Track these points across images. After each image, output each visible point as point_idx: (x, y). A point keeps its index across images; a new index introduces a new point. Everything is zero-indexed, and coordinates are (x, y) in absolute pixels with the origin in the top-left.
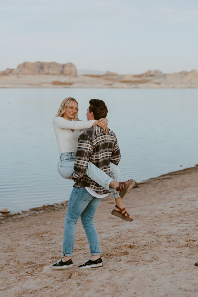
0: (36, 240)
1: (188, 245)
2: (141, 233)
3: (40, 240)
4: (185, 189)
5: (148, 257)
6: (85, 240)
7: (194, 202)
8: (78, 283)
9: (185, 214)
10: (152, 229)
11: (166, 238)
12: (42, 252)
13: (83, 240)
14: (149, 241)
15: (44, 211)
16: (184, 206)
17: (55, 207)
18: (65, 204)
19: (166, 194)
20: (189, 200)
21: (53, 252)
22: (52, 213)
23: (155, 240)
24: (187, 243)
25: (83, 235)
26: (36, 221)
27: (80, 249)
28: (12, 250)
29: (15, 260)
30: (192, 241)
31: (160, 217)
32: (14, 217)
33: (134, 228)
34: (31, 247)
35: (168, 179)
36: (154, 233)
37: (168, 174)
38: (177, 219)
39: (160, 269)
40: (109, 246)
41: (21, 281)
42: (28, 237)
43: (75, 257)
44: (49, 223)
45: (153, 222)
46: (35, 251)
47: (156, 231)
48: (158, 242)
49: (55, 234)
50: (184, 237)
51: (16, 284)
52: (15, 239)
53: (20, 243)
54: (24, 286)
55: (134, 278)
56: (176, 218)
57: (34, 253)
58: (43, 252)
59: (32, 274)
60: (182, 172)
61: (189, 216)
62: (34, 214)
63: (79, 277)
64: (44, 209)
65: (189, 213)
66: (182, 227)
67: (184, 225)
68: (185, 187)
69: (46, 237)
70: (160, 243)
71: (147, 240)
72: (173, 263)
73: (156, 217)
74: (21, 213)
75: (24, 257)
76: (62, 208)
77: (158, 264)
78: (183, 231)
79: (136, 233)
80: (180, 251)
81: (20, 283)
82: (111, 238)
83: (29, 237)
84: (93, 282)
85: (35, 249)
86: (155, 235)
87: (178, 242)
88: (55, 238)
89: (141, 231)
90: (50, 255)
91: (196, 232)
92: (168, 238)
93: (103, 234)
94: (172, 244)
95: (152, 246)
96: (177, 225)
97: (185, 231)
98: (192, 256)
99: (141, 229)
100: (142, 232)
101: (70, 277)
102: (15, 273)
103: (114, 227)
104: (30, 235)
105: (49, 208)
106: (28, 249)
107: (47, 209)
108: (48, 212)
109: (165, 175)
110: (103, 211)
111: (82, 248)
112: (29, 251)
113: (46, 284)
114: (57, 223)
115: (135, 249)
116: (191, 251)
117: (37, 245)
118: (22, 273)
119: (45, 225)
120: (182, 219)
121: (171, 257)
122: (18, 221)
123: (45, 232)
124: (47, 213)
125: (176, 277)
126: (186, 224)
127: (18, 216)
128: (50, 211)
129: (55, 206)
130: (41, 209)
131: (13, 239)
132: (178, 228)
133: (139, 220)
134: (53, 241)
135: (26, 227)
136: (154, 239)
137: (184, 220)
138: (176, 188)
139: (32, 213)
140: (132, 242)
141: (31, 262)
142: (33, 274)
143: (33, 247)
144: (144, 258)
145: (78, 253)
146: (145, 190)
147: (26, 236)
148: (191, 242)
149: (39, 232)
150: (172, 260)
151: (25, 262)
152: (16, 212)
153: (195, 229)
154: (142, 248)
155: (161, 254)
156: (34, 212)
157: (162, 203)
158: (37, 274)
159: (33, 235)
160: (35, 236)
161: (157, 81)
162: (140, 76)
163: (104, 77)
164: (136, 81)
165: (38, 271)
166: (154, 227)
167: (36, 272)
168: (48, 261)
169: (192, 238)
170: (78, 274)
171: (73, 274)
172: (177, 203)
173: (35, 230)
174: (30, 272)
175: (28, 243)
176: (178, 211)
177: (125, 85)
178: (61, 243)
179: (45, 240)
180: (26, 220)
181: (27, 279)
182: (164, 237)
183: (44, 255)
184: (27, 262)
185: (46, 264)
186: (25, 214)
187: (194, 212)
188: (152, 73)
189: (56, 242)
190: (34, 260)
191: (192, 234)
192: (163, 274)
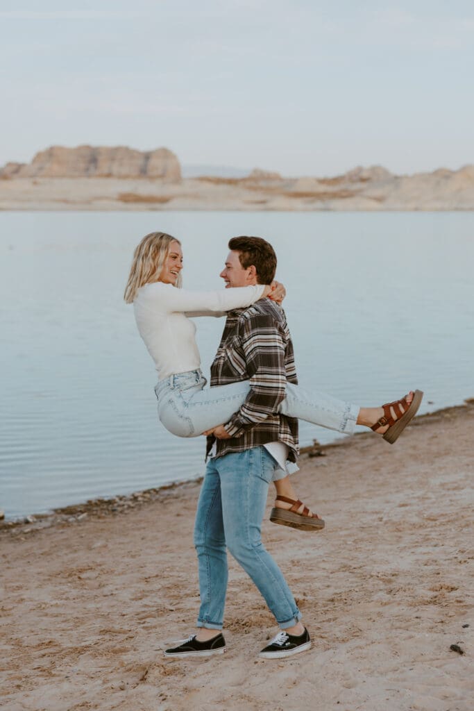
0: (65, 588)
1: (437, 599)
2: (324, 569)
3: (75, 588)
5: (337, 630)
6: (186, 588)
7: (457, 492)
8: (161, 695)
9: (433, 523)
10: (352, 560)
11: (384, 581)
12: (77, 618)
13: (181, 587)
14: (343, 590)
15: (89, 515)
16: (434, 503)
17: (116, 505)
18: (142, 497)
19: (389, 473)
20: (446, 487)
21: (105, 617)
22: (109, 519)
23: (357, 586)
24: (435, 593)
25: (181, 574)
26: (66, 539)
27: (172, 611)
28: (5, 613)
29: (10, 637)
30: (447, 588)
31: (372, 529)
32: (14, 530)
33: (308, 557)
34: (52, 606)
36: (355, 571)
38: (412, 534)
39: (365, 658)
40: (244, 602)
41: (22, 689)
42: (44, 580)
43: (158, 630)
44: (99, 544)
45: (354, 541)
46: (61, 614)
47: (361, 564)
48: (363, 593)
49: (112, 572)
50: (429, 579)
51: (10, 696)
52: (13, 584)
53: (26, 595)
54: (27, 701)
55: (299, 682)
56: (413, 531)
57: (59, 619)
58: (80, 616)
59: (50, 673)
60: (431, 418)
61: (442, 528)
62: (64, 522)
63: (166, 679)
64: (89, 510)
65: (442, 520)
66: (425, 553)
67: (430, 549)
68: (438, 455)
69: (89, 579)
70: (369, 593)
71: (336, 588)
72: (396, 645)
73: (362, 529)
74: (31, 520)
75: (33, 629)
76: (133, 508)
77: (361, 648)
78: (426, 565)
79: (311, 570)
80: (415, 615)
81: (20, 694)
83: (49, 580)
84: (199, 691)
85: (61, 611)
86: (359, 575)
87: (412, 591)
88: (111, 582)
89: (322, 565)
90: (99, 624)
91: (458, 567)
92: (390, 581)
94: (398, 598)
95: (349, 601)
96: (412, 550)
97: (431, 564)
98: (445, 627)
99: (325, 559)
100: (327, 566)
101: (143, 679)
102: (10, 669)
104: (50, 576)
105: (101, 507)
106: (44, 608)
107: (97, 511)
108: (99, 518)
111: (176, 606)
112: (46, 615)
113: (84, 696)
114: (120, 543)
115: (306, 610)
116: (443, 615)
117: (67, 599)
118: (26, 671)
119: (90, 549)
120: (426, 535)
121: (394, 631)
122: (23, 539)
123: (88, 568)
124: (97, 520)
125: (403, 680)
126: (435, 546)
127: (22, 528)
128: (103, 515)
129: (116, 502)
130: (82, 509)
131: (8, 585)
132: (415, 557)
133: (320, 536)
134: (106, 590)
135: (42, 554)
136: (356, 584)
137: (430, 537)
139: (59, 521)
140: (300, 592)
141: (50, 642)
142: (53, 672)
143: (57, 605)
144: (326, 633)
145: (166, 620)
146: (338, 463)
147: (42, 578)
148: (444, 591)
149: (74, 566)
150: (397, 637)
151: (35, 643)
152: (21, 518)
153: (455, 560)
154: (325, 607)
155: (370, 623)
156: (65, 517)
157: (379, 495)
158: (62, 673)
159: (59, 574)
160: (63, 577)
161: (378, 192)
162: (336, 181)
163: (248, 183)
164: (325, 194)
165: (67, 664)
166: (356, 554)
167: (61, 668)
168: (91, 639)
169: (448, 584)
170: (162, 671)
171: (151, 671)
172: (415, 495)
173: (63, 562)
174: (45, 668)
175: (45, 595)
176: (416, 515)
177: (298, 203)
178: (126, 595)
179: (87, 587)
180: (43, 536)
181: (37, 684)
182: (380, 579)
183: (82, 623)
184: (39, 642)
185: (87, 647)
186: (41, 521)
187: (454, 517)
188: (365, 175)
189: (114, 593)
190: (56, 636)
191: (448, 572)
192: (372, 673)
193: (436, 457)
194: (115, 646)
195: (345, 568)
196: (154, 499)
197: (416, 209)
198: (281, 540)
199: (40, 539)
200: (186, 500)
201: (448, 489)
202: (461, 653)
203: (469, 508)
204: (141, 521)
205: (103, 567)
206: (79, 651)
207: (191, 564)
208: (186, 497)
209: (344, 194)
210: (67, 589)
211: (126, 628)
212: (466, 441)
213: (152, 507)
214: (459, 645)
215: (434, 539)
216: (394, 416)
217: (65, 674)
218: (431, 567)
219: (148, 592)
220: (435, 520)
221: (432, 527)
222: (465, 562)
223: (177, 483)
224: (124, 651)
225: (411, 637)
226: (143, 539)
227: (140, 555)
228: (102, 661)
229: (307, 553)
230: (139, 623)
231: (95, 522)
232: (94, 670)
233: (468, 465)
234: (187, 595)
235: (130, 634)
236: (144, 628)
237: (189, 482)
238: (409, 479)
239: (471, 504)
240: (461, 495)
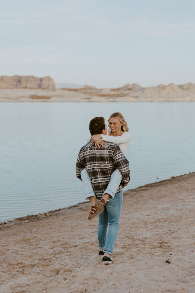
0: (24, 245)
2: (119, 237)
3: (28, 245)
4: (160, 199)
6: (69, 245)
7: (168, 211)
8: (64, 278)
9: (159, 221)
10: (130, 234)
12: (30, 255)
14: (127, 244)
15: (29, 221)
16: (159, 214)
17: (39, 217)
18: (48, 214)
20: (164, 209)
21: (40, 254)
22: (37, 222)
23: (132, 243)
24: (160, 245)
25: (67, 240)
26: (22, 229)
28: (3, 254)
29: (6, 262)
30: (165, 243)
31: (136, 224)
34: (20, 251)
35: (144, 191)
36: (131, 238)
37: (145, 186)
38: (152, 225)
43: (60, 258)
44: (35, 230)
45: (130, 228)
47: (133, 236)
48: (134, 245)
49: (41, 240)
50: (158, 240)
52: (4, 244)
53: (10, 248)
55: (113, 273)
57: (23, 256)
58: (31, 254)
60: (158, 184)
61: (162, 223)
62: (20, 223)
63: (66, 273)
64: (28, 219)
65: (163, 220)
66: (156, 231)
67: (158, 230)
68: (161, 197)
69: (33, 242)
70: (136, 245)
71: (124, 243)
73: (133, 224)
74: (7, 222)
75: (14, 259)
76: (45, 218)
78: (157, 235)
80: (153, 251)
81: (13, 279)
82: (92, 242)
83: (17, 243)
85: (24, 253)
88: (41, 243)
90: (38, 257)
91: (168, 236)
92: (144, 241)
93: (84, 239)
94: (147, 246)
95: (129, 248)
96: (152, 230)
97: (158, 235)
99: (120, 234)
100: (120, 236)
101: (57, 274)
102: (8, 272)
103: (95, 233)
104: (18, 241)
105: (33, 218)
106: (17, 252)
107: (31, 219)
108: (33, 221)
109: (142, 187)
110: (84, 219)
111: (66, 251)
112: (18, 254)
113: (37, 279)
114: (42, 230)
117: (25, 249)
118: (14, 272)
119: (31, 232)
122: (5, 229)
123: (31, 238)
125: (149, 272)
126: (160, 229)
127: (4, 225)
129: (38, 216)
130: (26, 219)
132: (153, 233)
134: (39, 246)
135: (13, 234)
137: (158, 226)
138: (152, 199)
139: (18, 223)
141: (21, 263)
142: (24, 272)
143: (22, 251)
145: (63, 255)
147: (15, 242)
148: (163, 243)
149: (26, 238)
151: (16, 263)
152: (3, 222)
153: (167, 234)
155: (137, 254)
156: (20, 221)
157: (139, 212)
159: (21, 241)
160: (23, 242)
162: (118, 90)
163: (82, 91)
164: (114, 95)
165: (29, 270)
166: (131, 232)
167: (27, 271)
168: (36, 262)
169: (165, 241)
170: (64, 271)
171: (60, 271)
172: (152, 212)
173: (22, 237)
174: (21, 271)
175: (17, 248)
176: (153, 219)
177: (103, 99)
178: (47, 247)
179: (32, 245)
180: (12, 228)
181: (19, 276)
182: (140, 240)
183: (32, 257)
184: (17, 263)
185: (35, 264)
186: (10, 223)
187: (167, 219)
189: (42, 247)
190: (23, 261)
191: (165, 237)
192: (138, 270)
194: (45, 264)
195: (127, 237)
196: (53, 215)
197: (151, 101)
200: (65, 215)
201: (165, 210)
202: (169, 263)
203: (172, 216)
204: (49, 222)
205: (37, 238)
206: (32, 266)
207: (70, 237)
208: (65, 214)
209: (121, 95)
210: (25, 246)
211: (49, 258)
212: (171, 192)
213: (53, 217)
214: (169, 261)
217: (29, 273)
218: (158, 236)
219: (55, 246)
221: (159, 223)
222: (171, 234)
223: (61, 209)
224: (48, 265)
225: (152, 259)
226: (51, 228)
227: (50, 234)
228: (41, 268)
230: (53, 256)
231: (32, 223)
232: (39, 271)
233: (172, 201)
234: (70, 247)
235: (51, 260)
237: (66, 208)
238: (150, 206)
239: (173, 214)
240: (169, 211)
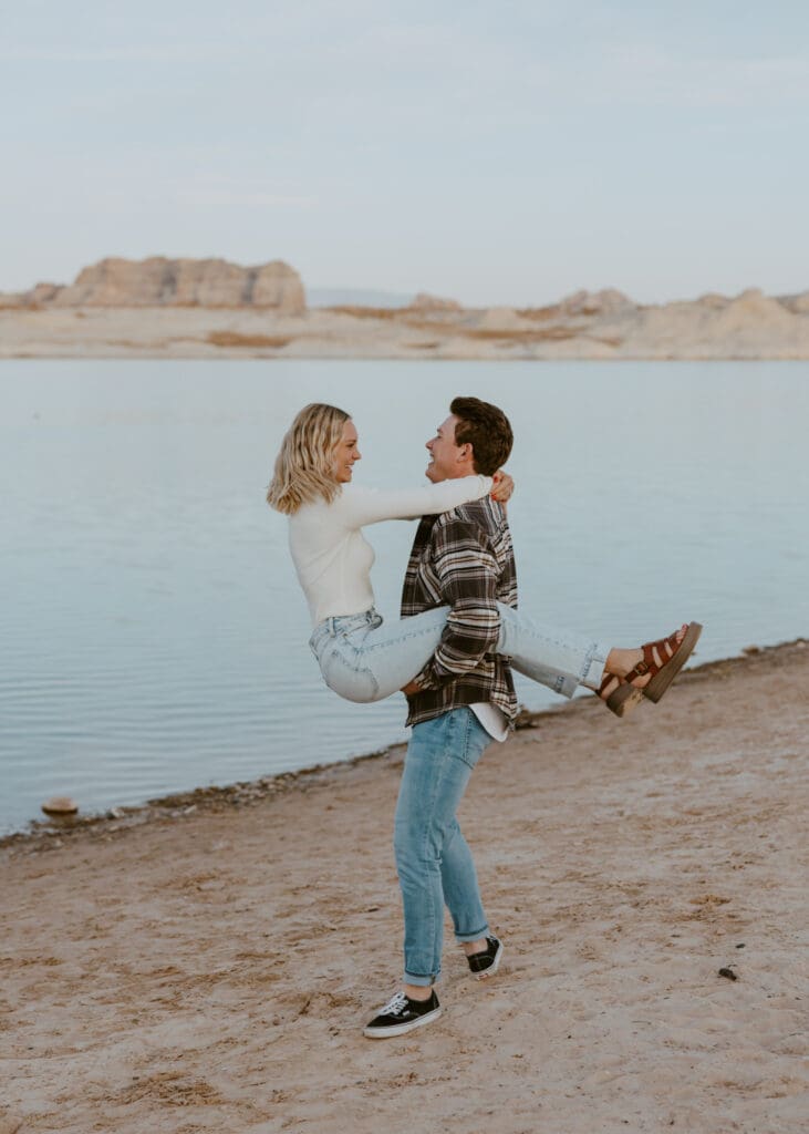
0: (181, 902)
1: (701, 913)
2: (543, 877)
3: (194, 901)
4: (701, 734)
6: (351, 902)
7: (730, 777)
8: (331, 1029)
9: (696, 818)
10: (583, 865)
11: (628, 892)
12: (203, 939)
13: (343, 901)
14: (570, 903)
15: (200, 809)
16: (697, 792)
17: (237, 795)
18: (274, 783)
19: (632, 752)
20: (715, 771)
21: (242, 938)
22: (230, 813)
23: (589, 899)
24: (699, 907)
25: (342, 884)
26: (172, 840)
27: (334, 930)
28: (101, 933)
29: (111, 962)
30: (716, 900)
31: (609, 826)
32: (94, 828)
33: (520, 862)
34: (165, 924)
36: (586, 879)
38: (667, 833)
41: (140, 1023)
42: (150, 892)
43: (316, 953)
44: (221, 845)
45: (585, 842)
46: (179, 935)
47: (595, 872)
48: (598, 907)
49: (244, 882)
50: (690, 889)
51: (126, 1032)
52: (105, 897)
54: (151, 1038)
55: (516, 1014)
56: (667, 829)
57: (178, 941)
58: (207, 937)
59: (175, 1006)
60: (695, 675)
61: (709, 825)
62: (165, 818)
63: (336, 1011)
64: (199, 802)
65: (710, 814)
66: (684, 857)
67: (692, 852)
68: (703, 727)
69: (212, 890)
71: (560, 900)
73: (595, 826)
74: (117, 814)
75: (143, 953)
76: (262, 798)
77: (598, 973)
78: (686, 871)
79: (524, 879)
80: (671, 933)
81: (139, 1030)
83: (156, 891)
85: (178, 930)
86: (592, 885)
87: (667, 904)
88: (244, 894)
89: (540, 873)
90: (234, 946)
91: (731, 874)
92: (635, 893)
94: (646, 913)
95: (579, 917)
96: (668, 853)
97: (692, 871)
98: (713, 947)
99: (544, 865)
100: (547, 874)
101: (304, 1012)
102: (118, 1001)
104: (157, 886)
105: (216, 798)
106: (154, 927)
107: (210, 802)
108: (216, 811)
111: (339, 925)
112: (159, 935)
113: (227, 1032)
114: (250, 845)
117: (185, 915)
118: (142, 1003)
119: (207, 852)
120: (687, 834)
122: (110, 839)
123: (209, 876)
124: (211, 815)
125: (656, 1011)
126: (699, 847)
127: (106, 826)
128: (221, 808)
129: (236, 791)
130: (189, 800)
131: (100, 898)
132: (670, 862)
133: (535, 836)
134: (238, 905)
135: (141, 859)
136: (587, 897)
137: (693, 836)
138: (670, 731)
139: (157, 816)
140: (510, 907)
141: (170, 968)
142: (180, 1005)
143: (172, 924)
145: (327, 941)
146: (557, 737)
147: (145, 889)
148: (711, 903)
149: (188, 874)
151: (150, 969)
152: (103, 812)
153: (727, 866)
155: (610, 942)
156: (165, 811)
157: (618, 781)
158: (192, 1005)
159: (169, 884)
160: (175, 888)
161: (611, 331)
162: (546, 312)
163: (410, 317)
164: (529, 333)
165: (197, 995)
166: (589, 858)
167: (189, 999)
168: (225, 966)
169: (716, 894)
170: (330, 1000)
171: (315, 1000)
172: (669, 782)
173: (172, 870)
174: (168, 999)
175: (154, 910)
176: (673, 809)
177: (487, 347)
178: (267, 911)
179: (211, 901)
180: (138, 836)
181: (159, 1018)
182: (622, 890)
183: (210, 947)
184: (153, 969)
185: (221, 974)
186: (131, 816)
187: (727, 810)
188: (591, 304)
189: (250, 907)
190: (177, 962)
191: (717, 880)
192: (614, 1002)
193: (701, 730)
194: (260, 973)
196: (291, 787)
197: (670, 358)
198: (479, 840)
199: (134, 839)
200: (338, 788)
201: (718, 774)
202: (734, 978)
203: (747, 798)
204: (276, 816)
205: (231, 875)
206: (211, 980)
207: (355, 872)
208: (339, 784)
209: (559, 333)
210: (184, 904)
211: (273, 951)
212: (745, 707)
213: (289, 797)
214: (731, 969)
215: (697, 838)
216: (658, 662)
217: (197, 1006)
218: (693, 874)
219: (297, 906)
220: (698, 814)
221: (694, 823)
222: (741, 867)
223: (323, 765)
224: (273, 978)
225: (665, 960)
226: (282, 839)
227: (280, 860)
228: (245, 991)
229: (518, 857)
230: (290, 946)
231: (211, 818)
232: (234, 1001)
233: (747, 740)
234: (353, 911)
235: (280, 958)
236: (296, 951)
237: (339, 764)
238: (661, 760)
239: (749, 793)
